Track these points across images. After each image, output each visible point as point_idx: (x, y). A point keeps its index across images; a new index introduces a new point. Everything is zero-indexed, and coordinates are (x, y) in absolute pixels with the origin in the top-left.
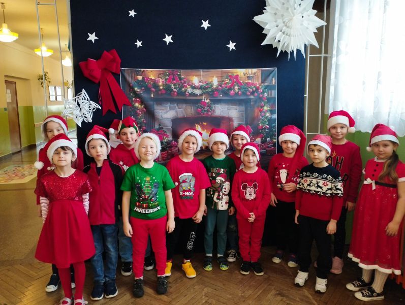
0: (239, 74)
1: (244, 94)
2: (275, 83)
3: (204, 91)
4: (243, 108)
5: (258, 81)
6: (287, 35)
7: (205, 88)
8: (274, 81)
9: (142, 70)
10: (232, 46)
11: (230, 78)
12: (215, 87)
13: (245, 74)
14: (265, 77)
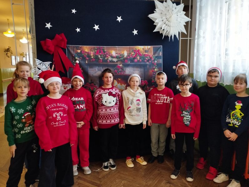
0: (140, 49)
1: (143, 61)
2: (161, 55)
3: (119, 59)
4: (142, 70)
5: (151, 54)
6: (168, 26)
7: (120, 58)
8: (161, 54)
9: (80, 46)
10: (135, 32)
11: (135, 51)
12: (125, 57)
13: (143, 49)
14: (155, 51)
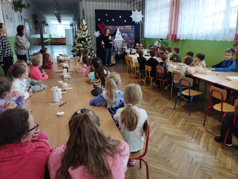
1: (128, 31)
4: (127, 34)
6: (136, 19)
8: (134, 28)
9: (108, 26)
10: (125, 21)
11: (125, 28)
13: (128, 27)
14: (132, 27)
